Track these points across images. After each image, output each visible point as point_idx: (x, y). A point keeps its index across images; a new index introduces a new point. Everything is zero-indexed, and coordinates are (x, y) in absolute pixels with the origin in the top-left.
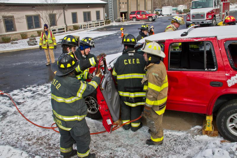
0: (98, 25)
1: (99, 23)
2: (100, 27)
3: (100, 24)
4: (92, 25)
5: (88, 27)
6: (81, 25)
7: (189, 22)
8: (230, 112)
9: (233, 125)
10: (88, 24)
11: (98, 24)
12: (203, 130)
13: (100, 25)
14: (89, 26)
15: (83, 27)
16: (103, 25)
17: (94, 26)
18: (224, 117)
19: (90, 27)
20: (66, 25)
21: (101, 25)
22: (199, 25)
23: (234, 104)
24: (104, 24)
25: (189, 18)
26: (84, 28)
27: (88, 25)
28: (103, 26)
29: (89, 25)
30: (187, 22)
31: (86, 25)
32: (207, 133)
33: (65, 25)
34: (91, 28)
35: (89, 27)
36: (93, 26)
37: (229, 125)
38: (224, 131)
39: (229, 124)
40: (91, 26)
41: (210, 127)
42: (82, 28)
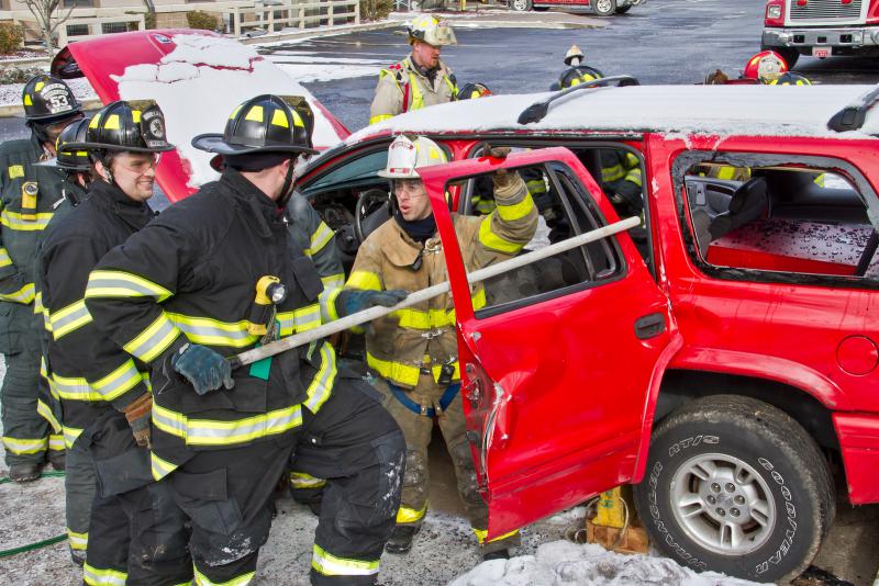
0: (324, 22)
1: (330, 11)
2: (330, 30)
3: (331, 15)
4: (290, 20)
5: (266, 27)
6: (232, 15)
7: (775, 31)
8: (681, 447)
9: (697, 505)
10: (266, 9)
11: (323, 17)
12: (588, 523)
13: (331, 22)
14: (271, 21)
15: (238, 25)
16: (351, 20)
17: (302, 25)
18: (659, 467)
19: (278, 28)
20: (152, 9)
21: (337, 22)
22: (830, 50)
23: (695, 415)
24: (357, 19)
25: (775, 13)
26: (243, 30)
27: (266, 18)
28: (348, 25)
29: (271, 16)
30: (769, 31)
31: (258, 18)
32: (602, 535)
33: (145, 9)
34: (285, 32)
35: (271, 28)
36: (297, 25)
37: (681, 502)
38: (661, 525)
39: (680, 500)
40: (287, 25)
41: (611, 510)
42: (233, 31)
